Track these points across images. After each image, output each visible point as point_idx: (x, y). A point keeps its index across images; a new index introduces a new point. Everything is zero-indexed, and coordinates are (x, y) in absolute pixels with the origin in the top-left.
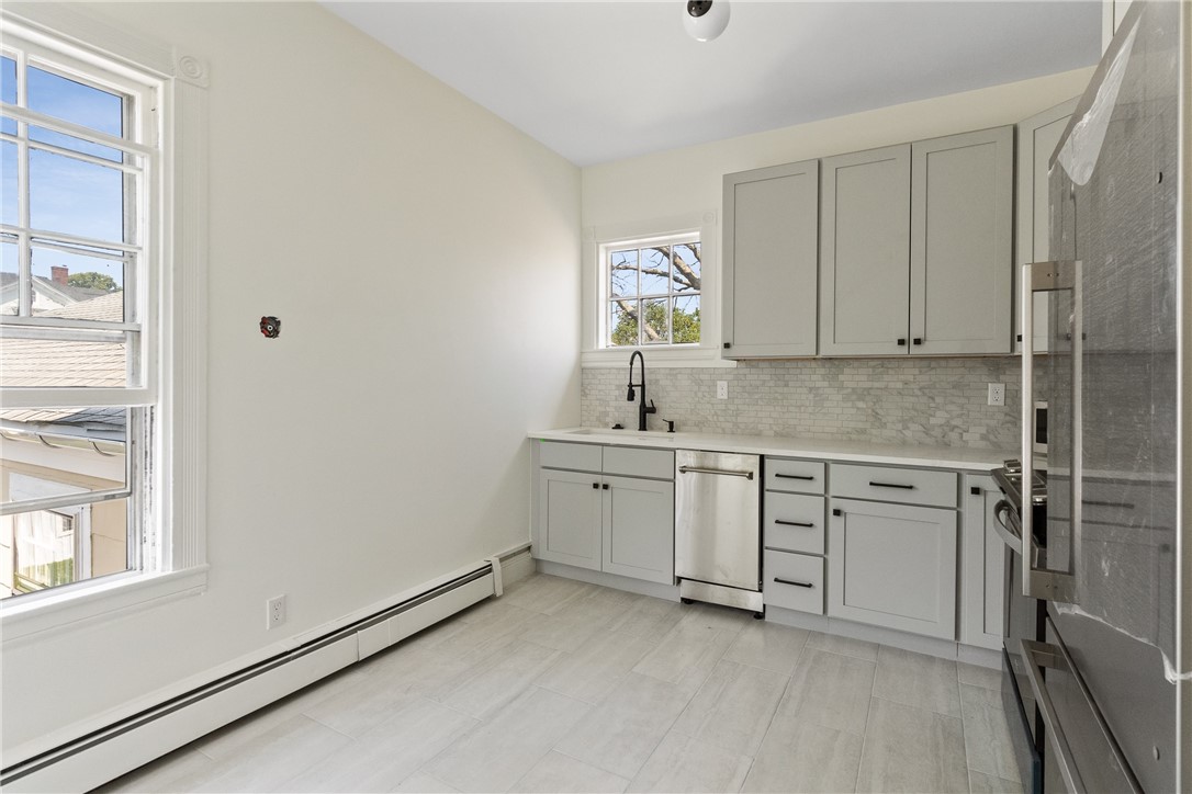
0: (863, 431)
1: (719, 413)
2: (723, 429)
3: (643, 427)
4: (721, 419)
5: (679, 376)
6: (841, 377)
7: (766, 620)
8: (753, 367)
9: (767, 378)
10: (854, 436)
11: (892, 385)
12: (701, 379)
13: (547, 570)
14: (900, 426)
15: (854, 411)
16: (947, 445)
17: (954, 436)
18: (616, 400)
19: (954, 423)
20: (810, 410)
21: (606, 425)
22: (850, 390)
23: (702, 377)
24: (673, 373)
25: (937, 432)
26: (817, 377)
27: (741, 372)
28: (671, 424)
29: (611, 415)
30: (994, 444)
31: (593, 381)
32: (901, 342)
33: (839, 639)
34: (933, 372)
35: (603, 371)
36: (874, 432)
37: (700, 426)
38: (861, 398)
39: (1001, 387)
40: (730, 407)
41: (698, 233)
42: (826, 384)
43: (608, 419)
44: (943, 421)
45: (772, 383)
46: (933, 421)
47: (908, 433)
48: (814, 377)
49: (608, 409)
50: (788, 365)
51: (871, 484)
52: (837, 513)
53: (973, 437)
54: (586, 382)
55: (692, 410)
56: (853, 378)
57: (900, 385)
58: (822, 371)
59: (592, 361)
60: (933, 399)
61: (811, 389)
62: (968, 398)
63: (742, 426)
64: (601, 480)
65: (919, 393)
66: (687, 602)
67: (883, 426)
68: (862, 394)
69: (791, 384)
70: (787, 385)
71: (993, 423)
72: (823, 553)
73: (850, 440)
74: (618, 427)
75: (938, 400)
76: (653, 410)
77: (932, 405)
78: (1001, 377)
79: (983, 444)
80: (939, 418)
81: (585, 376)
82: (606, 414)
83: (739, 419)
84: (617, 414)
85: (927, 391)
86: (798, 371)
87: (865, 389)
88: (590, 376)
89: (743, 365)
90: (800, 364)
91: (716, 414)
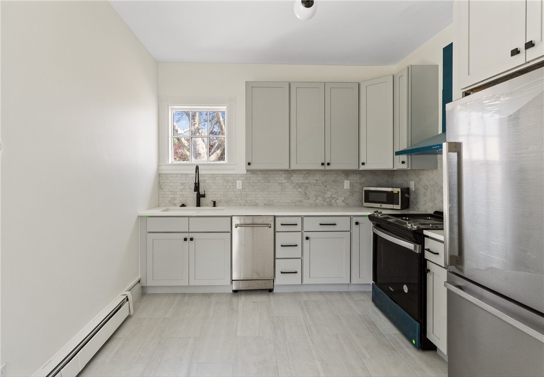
0: (301, 201)
1: (238, 196)
2: (240, 204)
3: (198, 205)
4: (239, 199)
5: (217, 178)
6: (292, 178)
7: (274, 291)
8: (254, 173)
9: (261, 178)
10: (297, 204)
11: (311, 182)
12: (229, 179)
13: (150, 291)
14: (315, 198)
15: (297, 193)
16: (331, 205)
17: (333, 201)
18: (181, 191)
19: (333, 196)
20: (279, 193)
21: (175, 205)
22: (296, 184)
23: (229, 178)
24: (213, 176)
25: (328, 200)
26: (282, 178)
27: (248, 176)
28: (214, 203)
29: (177, 199)
30: (346, 203)
31: (166, 181)
32: (323, 164)
33: (307, 293)
34: (326, 176)
35: (172, 176)
36: (305, 201)
37: (229, 203)
38: (300, 187)
39: (348, 182)
40: (243, 193)
41: (225, 107)
42: (286, 181)
43: (176, 202)
44: (330, 196)
45: (263, 181)
46: (326, 195)
47: (318, 201)
48: (281, 178)
49: (176, 196)
50: (270, 173)
51: (320, 224)
52: (307, 238)
53: (340, 201)
54: (162, 181)
55: (224, 195)
56: (296, 179)
57: (314, 181)
58: (284, 176)
59: (165, 170)
60: (326, 187)
61: (280, 184)
62: (338, 186)
63: (249, 202)
64: (188, 236)
65: (321, 184)
66: (235, 291)
67: (309, 199)
68: (300, 185)
69: (271, 181)
70: (269, 182)
71: (346, 195)
72: (301, 257)
73: (296, 205)
74: (183, 205)
75: (328, 187)
76: (204, 196)
77: (326, 189)
78: (349, 178)
79: (343, 204)
80: (328, 194)
81: (161, 178)
82: (174, 199)
83: (248, 199)
84: (181, 199)
85: (324, 184)
86: (274, 176)
87: (301, 183)
88: (164, 178)
89: (249, 173)
90: (275, 172)
91: (236, 197)
